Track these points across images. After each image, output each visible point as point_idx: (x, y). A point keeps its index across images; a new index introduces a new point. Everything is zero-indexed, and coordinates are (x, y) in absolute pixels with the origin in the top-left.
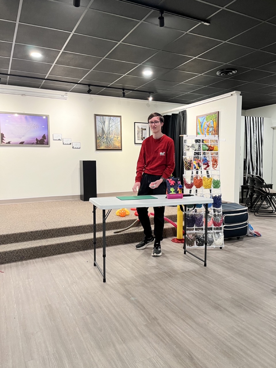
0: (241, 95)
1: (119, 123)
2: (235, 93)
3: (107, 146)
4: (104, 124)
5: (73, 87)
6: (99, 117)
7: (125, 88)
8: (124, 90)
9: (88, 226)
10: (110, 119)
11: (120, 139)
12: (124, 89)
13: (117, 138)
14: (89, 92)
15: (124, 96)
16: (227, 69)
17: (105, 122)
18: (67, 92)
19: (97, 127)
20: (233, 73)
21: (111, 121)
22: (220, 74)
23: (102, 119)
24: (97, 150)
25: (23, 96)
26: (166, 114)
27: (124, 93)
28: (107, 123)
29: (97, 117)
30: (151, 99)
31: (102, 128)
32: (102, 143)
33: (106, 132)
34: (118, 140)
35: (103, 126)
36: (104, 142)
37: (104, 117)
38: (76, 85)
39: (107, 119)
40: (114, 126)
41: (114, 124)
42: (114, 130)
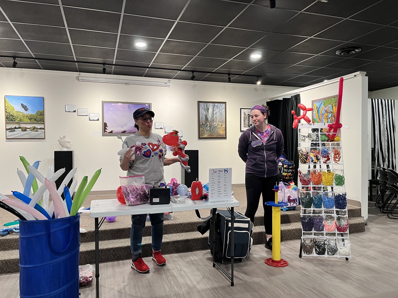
0: (366, 75)
1: (224, 110)
2: (359, 73)
3: (211, 135)
4: (208, 111)
5: (177, 74)
6: (203, 104)
7: (231, 73)
8: (229, 76)
9: (189, 223)
10: (214, 105)
11: (224, 127)
12: (229, 74)
13: (222, 125)
14: (193, 78)
15: (230, 81)
16: (349, 48)
17: (208, 109)
18: (171, 79)
19: (200, 114)
20: (356, 52)
21: (215, 108)
22: (341, 54)
23: (205, 106)
24: (200, 138)
25: (127, 85)
26: (276, 99)
27: (229, 78)
28: (210, 110)
29: (200, 104)
30: (259, 83)
31: (206, 116)
32: (205, 131)
33: (209, 119)
34: (222, 128)
35: (207, 113)
36: (207, 131)
37: (208, 104)
38: (180, 72)
39: (211, 106)
40: (218, 113)
41: (218, 111)
42: (218, 118)
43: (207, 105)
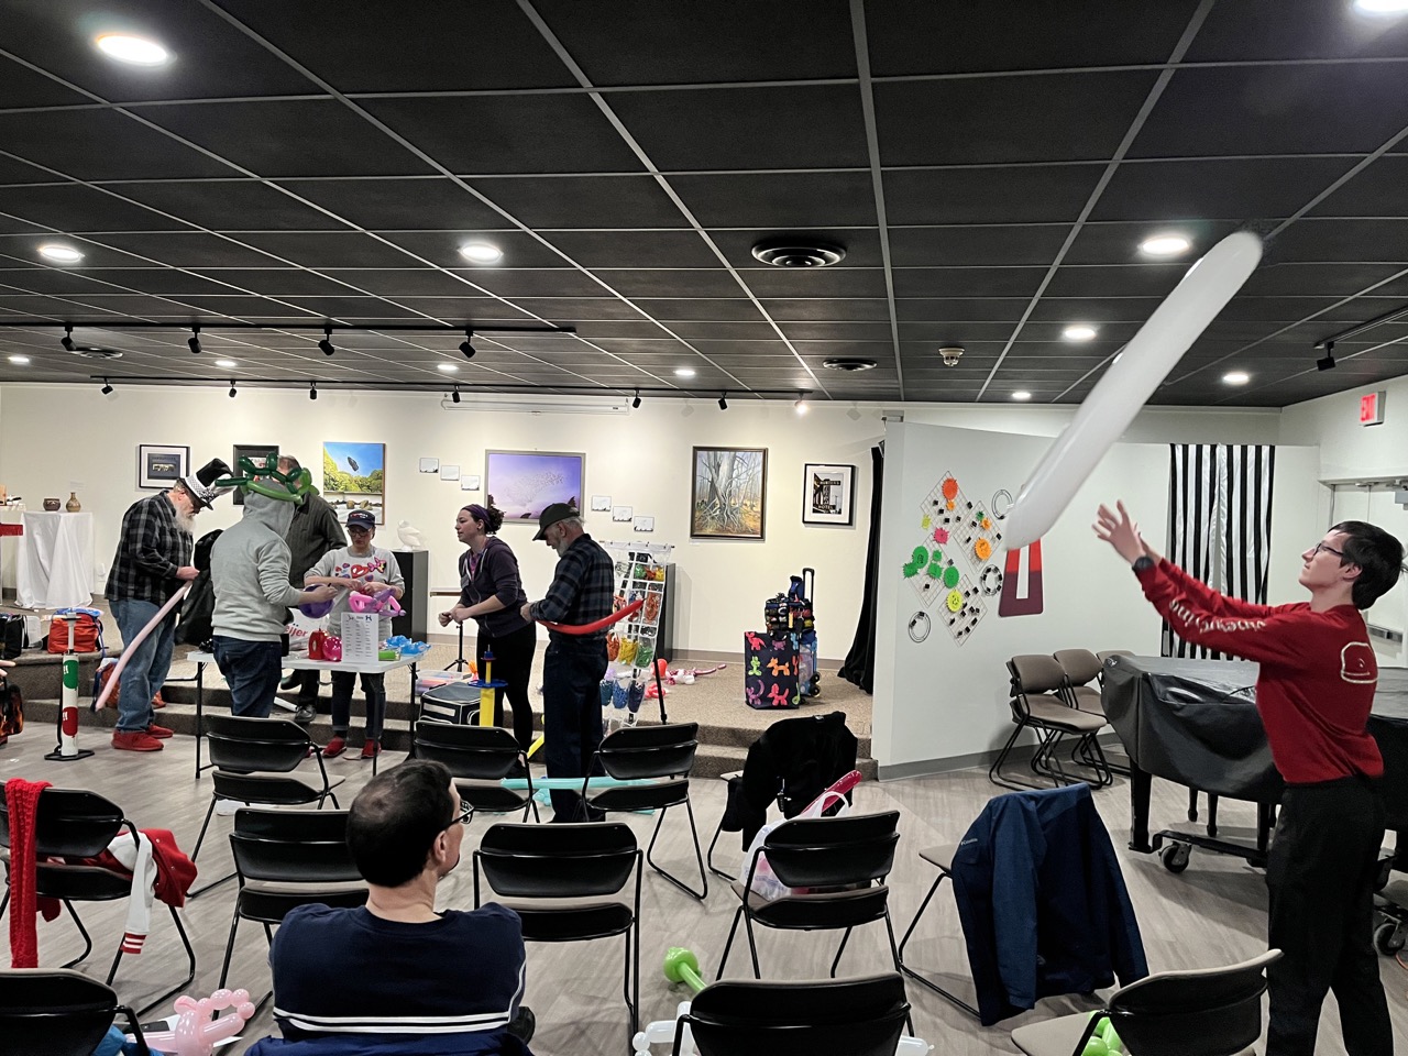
1: (760, 468)
3: (723, 529)
4: (717, 472)
6: (705, 453)
8: (725, 394)
10: (735, 457)
11: (759, 510)
12: (725, 392)
13: (752, 506)
17: (719, 466)
18: (629, 397)
19: (698, 479)
21: (736, 462)
23: (712, 458)
24: (693, 536)
25: (536, 414)
28: (724, 468)
29: (699, 453)
31: (712, 482)
32: (709, 518)
33: (720, 491)
34: (753, 513)
35: (715, 476)
36: (713, 518)
37: (719, 453)
39: (725, 458)
40: (744, 476)
41: (744, 469)
42: (743, 487)
43: (715, 456)
